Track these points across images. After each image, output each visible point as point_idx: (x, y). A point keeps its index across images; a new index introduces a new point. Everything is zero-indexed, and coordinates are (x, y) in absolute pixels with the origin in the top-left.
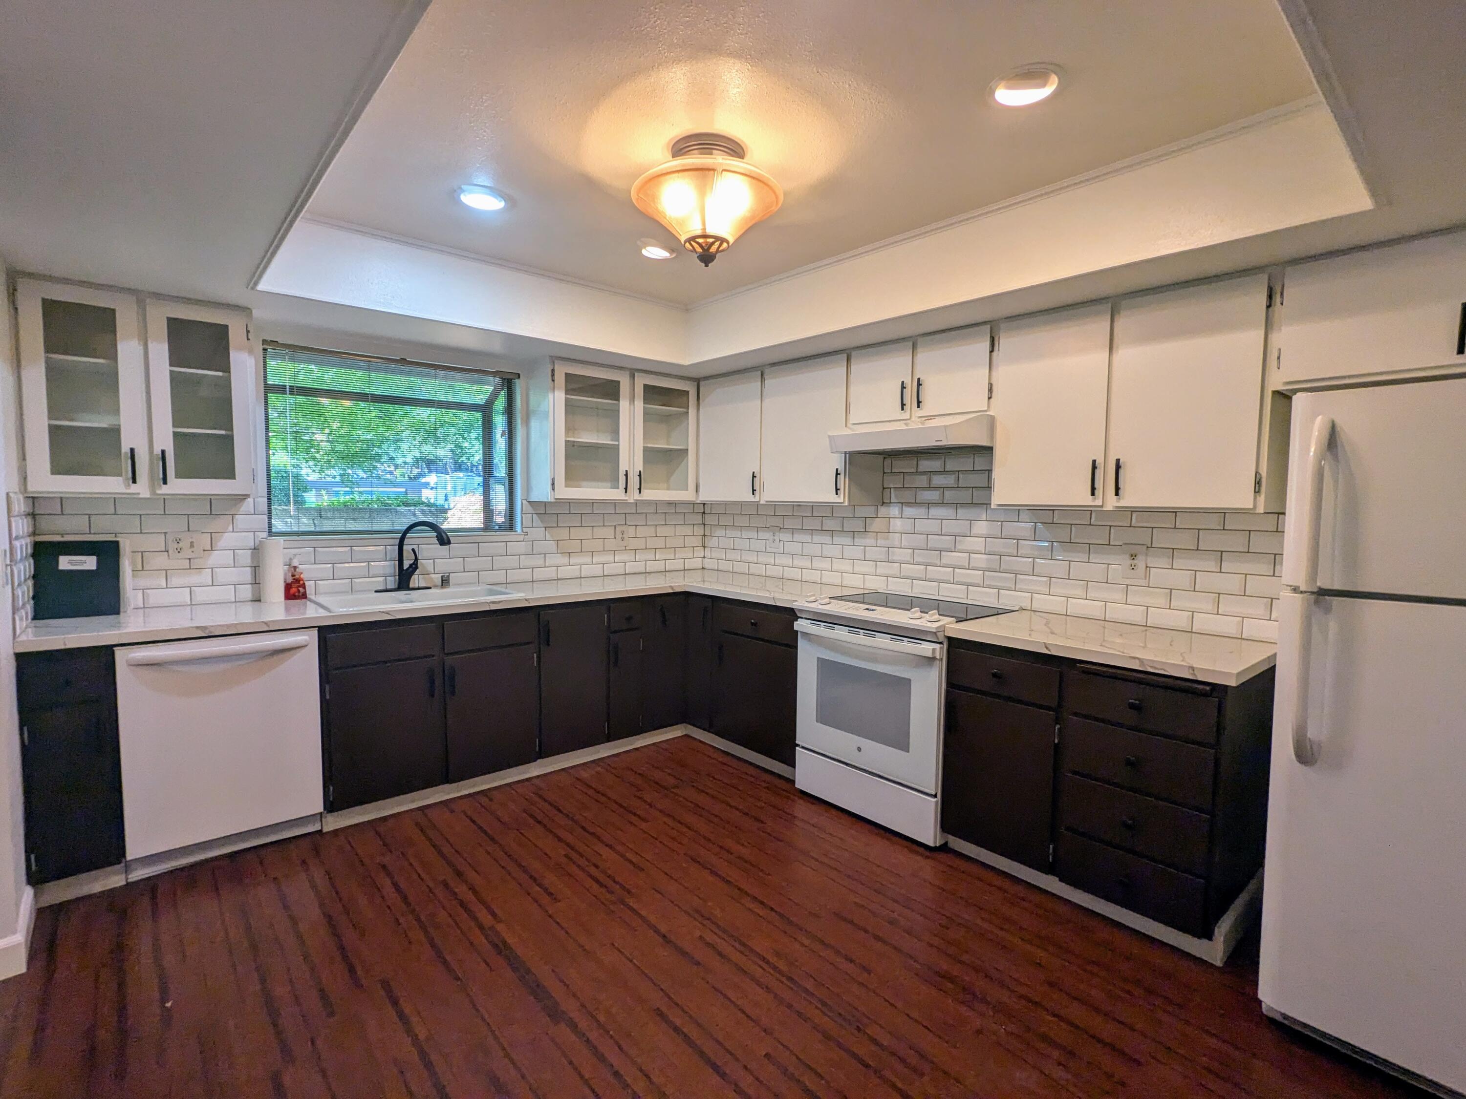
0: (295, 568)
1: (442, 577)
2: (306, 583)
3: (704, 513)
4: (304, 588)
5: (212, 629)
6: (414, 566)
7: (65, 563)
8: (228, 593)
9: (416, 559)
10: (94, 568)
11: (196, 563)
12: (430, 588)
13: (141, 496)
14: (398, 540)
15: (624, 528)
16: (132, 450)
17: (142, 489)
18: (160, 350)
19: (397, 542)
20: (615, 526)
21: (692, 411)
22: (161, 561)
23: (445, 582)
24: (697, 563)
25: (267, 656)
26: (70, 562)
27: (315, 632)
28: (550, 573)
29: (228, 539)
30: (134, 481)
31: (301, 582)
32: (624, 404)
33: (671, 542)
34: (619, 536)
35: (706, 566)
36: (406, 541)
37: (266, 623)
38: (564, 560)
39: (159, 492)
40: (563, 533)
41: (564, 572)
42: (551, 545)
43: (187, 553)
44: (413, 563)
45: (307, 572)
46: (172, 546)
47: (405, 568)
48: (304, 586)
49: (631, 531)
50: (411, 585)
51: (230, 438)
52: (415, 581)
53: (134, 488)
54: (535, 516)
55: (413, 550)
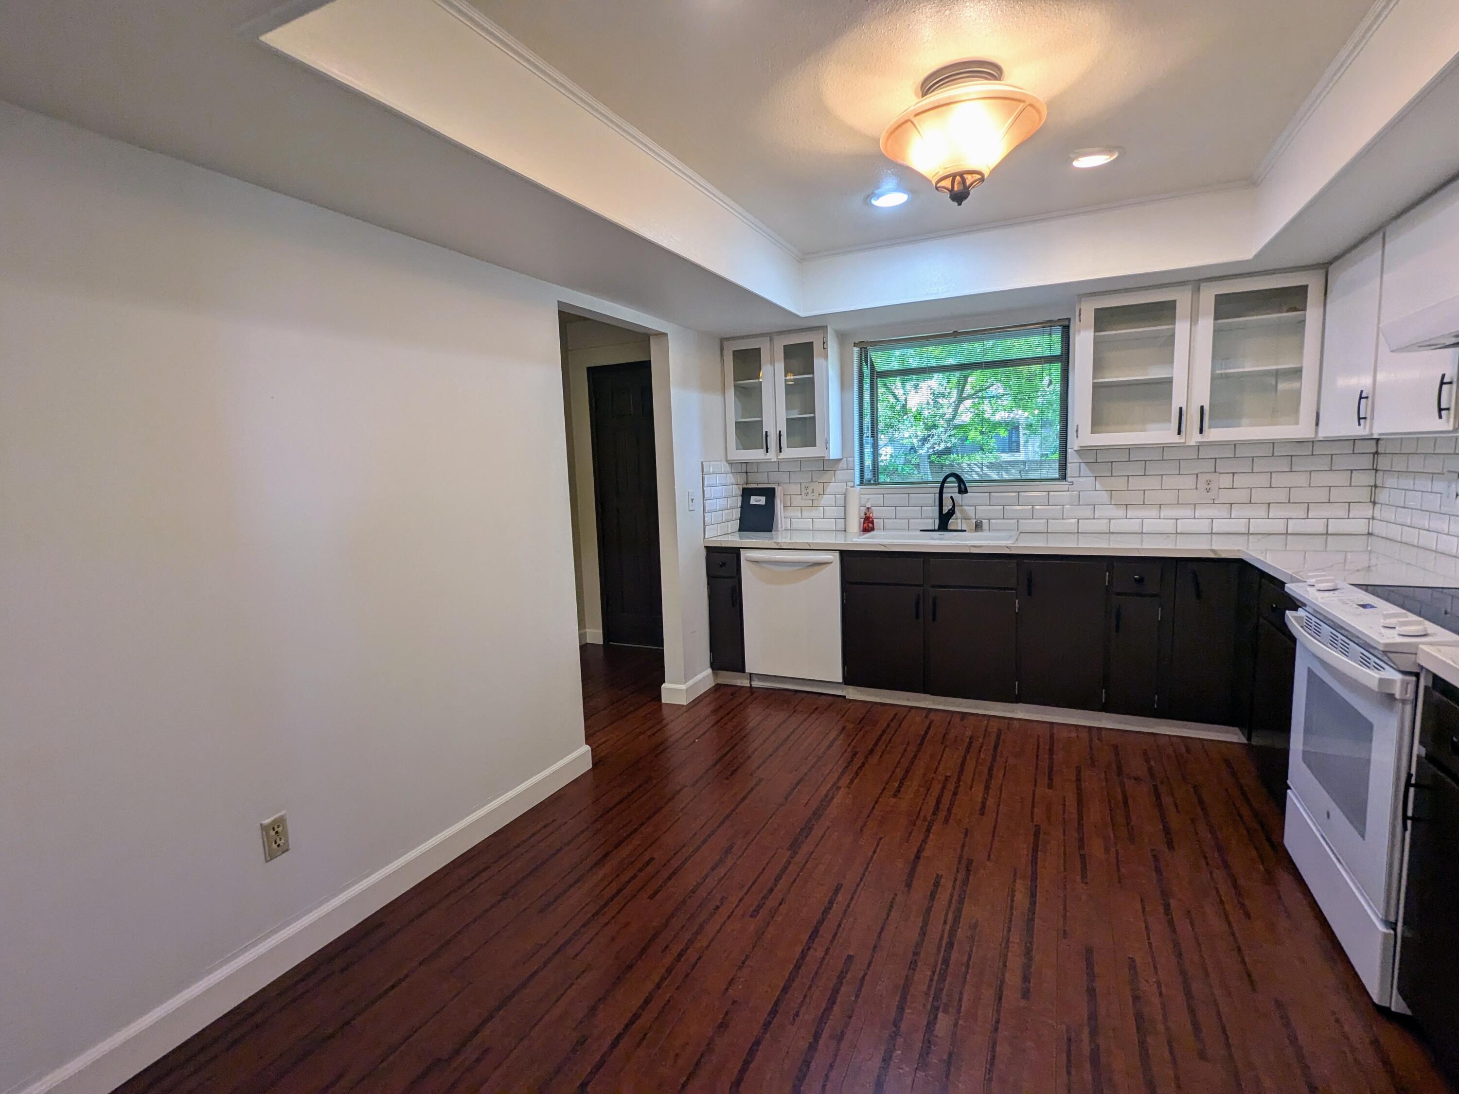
0: (868, 508)
1: (976, 522)
2: (875, 520)
3: (1377, 453)
4: (873, 524)
5: (782, 544)
6: (952, 512)
7: (754, 500)
8: (830, 524)
9: (954, 506)
10: (764, 504)
11: (816, 503)
12: (965, 531)
13: (772, 460)
14: (939, 489)
15: (1208, 477)
16: (766, 432)
17: (772, 456)
18: (780, 366)
19: (938, 490)
20: (1197, 475)
21: (1312, 314)
22: (797, 500)
23: (978, 526)
24: (1360, 526)
25: (810, 566)
26: (756, 500)
27: (837, 554)
28: (1102, 525)
29: (832, 487)
30: (767, 452)
31: (871, 519)
32: (1181, 328)
33: (1296, 496)
34: (1202, 485)
35: (1376, 531)
36: (945, 490)
37: (809, 544)
38: (1121, 513)
39: (779, 457)
40: (1119, 483)
41: (1117, 525)
42: (1105, 496)
43: (810, 496)
44: (951, 509)
45: (876, 513)
46: (804, 491)
47: (944, 513)
48: (872, 522)
49: (1226, 481)
50: (950, 527)
51: (814, 418)
52: (952, 523)
53: (769, 456)
54: (1083, 465)
55: (952, 497)
